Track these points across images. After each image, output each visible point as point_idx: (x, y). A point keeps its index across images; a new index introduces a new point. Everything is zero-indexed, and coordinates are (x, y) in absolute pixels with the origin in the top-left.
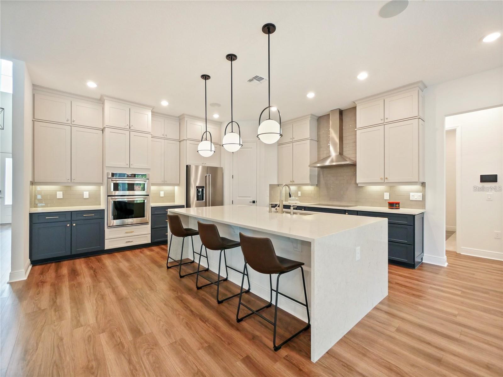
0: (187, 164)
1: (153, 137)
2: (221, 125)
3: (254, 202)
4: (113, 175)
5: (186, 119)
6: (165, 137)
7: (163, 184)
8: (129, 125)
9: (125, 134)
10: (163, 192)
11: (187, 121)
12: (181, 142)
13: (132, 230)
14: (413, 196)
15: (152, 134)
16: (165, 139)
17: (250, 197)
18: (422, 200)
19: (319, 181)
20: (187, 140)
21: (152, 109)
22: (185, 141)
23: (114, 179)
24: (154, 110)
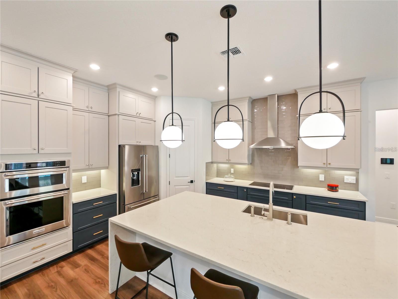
0: (120, 144)
1: (74, 109)
2: (155, 99)
3: (192, 182)
4: (7, 167)
5: (118, 90)
6: (90, 109)
7: (87, 169)
8: (37, 91)
9: (31, 104)
10: (86, 176)
11: (119, 92)
12: (110, 117)
13: (43, 243)
14: (347, 179)
15: (73, 106)
16: (89, 112)
17: (188, 177)
18: (355, 183)
19: (253, 160)
20: (120, 115)
21: (74, 73)
22: (117, 116)
23: (9, 174)
24: (77, 74)
